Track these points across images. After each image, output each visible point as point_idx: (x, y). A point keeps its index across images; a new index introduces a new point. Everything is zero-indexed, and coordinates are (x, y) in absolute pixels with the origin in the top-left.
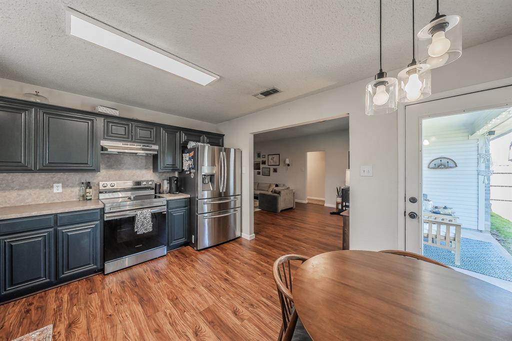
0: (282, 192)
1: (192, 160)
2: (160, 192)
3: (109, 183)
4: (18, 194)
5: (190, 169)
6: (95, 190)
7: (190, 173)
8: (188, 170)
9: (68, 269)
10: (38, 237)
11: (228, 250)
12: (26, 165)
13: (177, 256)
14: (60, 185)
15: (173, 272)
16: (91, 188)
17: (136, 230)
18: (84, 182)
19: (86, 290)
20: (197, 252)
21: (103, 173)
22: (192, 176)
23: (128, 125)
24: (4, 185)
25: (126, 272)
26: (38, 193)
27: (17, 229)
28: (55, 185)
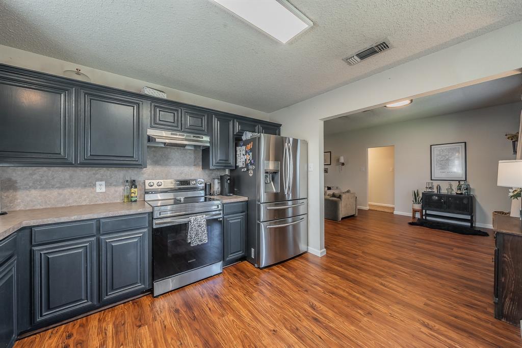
0: (344, 196)
1: (251, 153)
2: (210, 193)
3: (155, 182)
4: (59, 193)
5: (247, 165)
6: (140, 190)
7: (248, 170)
8: (244, 166)
9: (113, 289)
10: (78, 248)
11: (298, 271)
12: (66, 157)
13: (235, 275)
14: (103, 183)
15: (238, 300)
16: (136, 187)
17: (189, 241)
18: (129, 180)
19: (133, 319)
20: (259, 270)
21: (149, 169)
22: (251, 173)
23: (177, 111)
24: (44, 182)
25: (178, 294)
26: (80, 192)
27: (55, 238)
28: (98, 183)
